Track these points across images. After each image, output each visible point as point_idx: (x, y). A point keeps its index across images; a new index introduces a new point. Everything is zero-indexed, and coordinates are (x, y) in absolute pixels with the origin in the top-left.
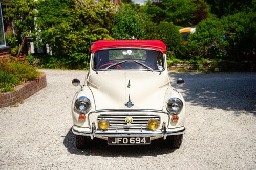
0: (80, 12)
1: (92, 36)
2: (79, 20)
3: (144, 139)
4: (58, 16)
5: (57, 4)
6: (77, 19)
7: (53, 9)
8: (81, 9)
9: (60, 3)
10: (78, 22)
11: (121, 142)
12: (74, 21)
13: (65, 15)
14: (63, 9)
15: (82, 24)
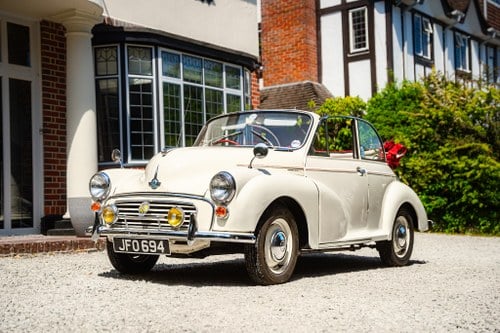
0: (434, 113)
1: (456, 160)
2: (430, 130)
3: (161, 243)
4: (392, 125)
5: (395, 104)
6: (427, 127)
7: (386, 111)
8: (437, 108)
9: (400, 100)
10: (428, 133)
11: (130, 249)
12: (421, 132)
13: (405, 123)
14: (405, 110)
15: (438, 137)
